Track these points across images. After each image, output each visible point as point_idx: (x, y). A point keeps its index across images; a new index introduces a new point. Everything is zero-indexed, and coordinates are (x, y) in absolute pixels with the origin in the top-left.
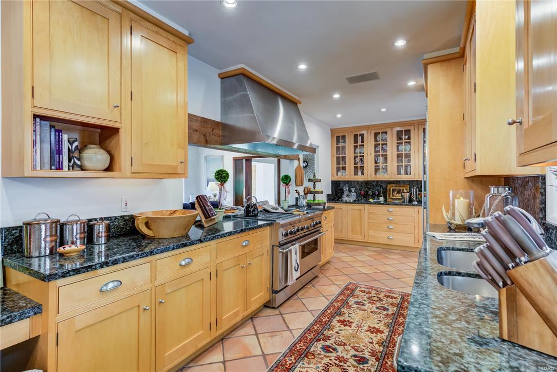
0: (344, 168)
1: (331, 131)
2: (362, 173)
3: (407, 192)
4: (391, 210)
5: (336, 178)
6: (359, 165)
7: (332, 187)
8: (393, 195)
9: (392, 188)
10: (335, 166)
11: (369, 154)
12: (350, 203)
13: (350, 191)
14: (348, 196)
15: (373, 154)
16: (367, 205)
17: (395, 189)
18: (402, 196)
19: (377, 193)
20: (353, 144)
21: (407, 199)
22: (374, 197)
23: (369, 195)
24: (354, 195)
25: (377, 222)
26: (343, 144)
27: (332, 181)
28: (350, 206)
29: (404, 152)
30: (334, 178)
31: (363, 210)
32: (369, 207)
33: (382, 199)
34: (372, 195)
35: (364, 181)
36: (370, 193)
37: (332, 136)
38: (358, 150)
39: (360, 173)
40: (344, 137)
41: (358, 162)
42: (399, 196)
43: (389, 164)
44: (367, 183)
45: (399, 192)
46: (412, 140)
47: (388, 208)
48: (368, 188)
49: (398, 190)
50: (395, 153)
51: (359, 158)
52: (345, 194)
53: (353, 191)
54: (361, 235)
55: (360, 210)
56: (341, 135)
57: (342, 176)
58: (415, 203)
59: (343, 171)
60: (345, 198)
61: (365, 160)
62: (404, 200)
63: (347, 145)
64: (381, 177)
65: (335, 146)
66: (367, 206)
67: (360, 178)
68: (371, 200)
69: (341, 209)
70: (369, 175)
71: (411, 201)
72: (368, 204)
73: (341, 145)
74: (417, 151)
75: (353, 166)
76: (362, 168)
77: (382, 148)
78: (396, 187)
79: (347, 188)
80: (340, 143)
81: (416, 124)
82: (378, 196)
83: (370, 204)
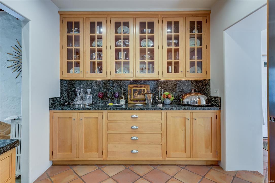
0: (78, 64)
1: (61, 15)
2: (101, 71)
3: (151, 93)
4: (134, 116)
5: (68, 77)
6: (96, 61)
7: (61, 88)
8: (134, 97)
9: (132, 89)
10: (66, 60)
11: (109, 48)
12: (84, 109)
13: (86, 93)
14: (82, 99)
15: (113, 48)
16: (106, 111)
17: (136, 90)
18: (145, 97)
19: (117, 94)
20: (88, 34)
21: (150, 101)
22: (113, 99)
23: (108, 98)
24: (89, 97)
25: (118, 132)
26: (77, 34)
27: (62, 81)
28: (84, 114)
29: (147, 48)
30: (64, 76)
31: (100, 117)
32: (109, 114)
33: (123, 102)
34: (112, 96)
35: (102, 81)
36: (109, 94)
37: (62, 21)
38: (95, 43)
39: (97, 69)
40: (77, 24)
41: (95, 58)
42: (141, 97)
43: (131, 60)
44: (106, 83)
45: (140, 93)
46: (156, 34)
47: (131, 114)
48: (107, 89)
49: (139, 90)
50: (138, 48)
51: (96, 53)
52: (79, 97)
53: (89, 92)
54: (98, 151)
55: (97, 118)
56: (73, 20)
57: (75, 74)
58: (160, 106)
59: (76, 67)
60: (78, 102)
61: (104, 55)
62: (148, 102)
63: (81, 34)
64: (123, 75)
65: (66, 34)
66: (105, 113)
67: (97, 77)
68: (111, 104)
69: (70, 118)
70: (109, 73)
71: (155, 102)
72: (107, 109)
73: (73, 34)
74: (160, 48)
75: (88, 61)
76: (100, 64)
77: (123, 42)
78: (137, 87)
79: (82, 89)
80: (72, 31)
81: (160, 16)
82: (119, 98)
83: (110, 109)
